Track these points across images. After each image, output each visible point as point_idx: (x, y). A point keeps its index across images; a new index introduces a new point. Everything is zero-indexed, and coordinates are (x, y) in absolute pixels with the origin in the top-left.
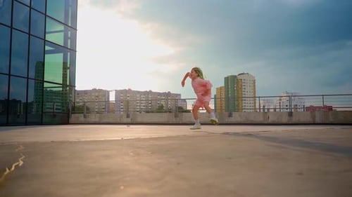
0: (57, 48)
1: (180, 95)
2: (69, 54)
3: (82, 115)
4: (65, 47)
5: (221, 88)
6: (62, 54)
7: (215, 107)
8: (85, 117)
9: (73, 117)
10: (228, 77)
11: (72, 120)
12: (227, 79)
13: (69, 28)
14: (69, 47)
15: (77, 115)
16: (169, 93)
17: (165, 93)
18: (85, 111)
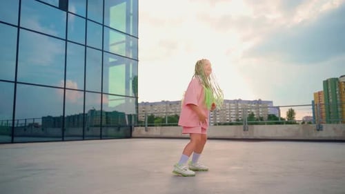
1: (271, 102)
2: (131, 63)
3: (144, 128)
4: (127, 58)
5: (319, 93)
6: (124, 65)
7: (314, 113)
8: (146, 130)
9: (136, 131)
10: (327, 81)
11: (135, 133)
12: (326, 83)
13: (131, 38)
14: (131, 57)
15: (139, 128)
16: (260, 100)
17: (256, 101)
18: (147, 124)
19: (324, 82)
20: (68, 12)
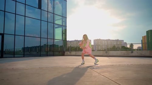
0: (59, 26)
1: (123, 41)
2: (64, 28)
3: (69, 52)
4: (62, 25)
5: (145, 36)
6: (61, 28)
7: (142, 46)
8: (70, 53)
9: (66, 53)
11: (65, 54)
13: (64, 18)
14: (64, 25)
15: (67, 52)
16: (118, 40)
17: (116, 40)
18: (70, 50)
19: (147, 31)
20: (41, 10)
